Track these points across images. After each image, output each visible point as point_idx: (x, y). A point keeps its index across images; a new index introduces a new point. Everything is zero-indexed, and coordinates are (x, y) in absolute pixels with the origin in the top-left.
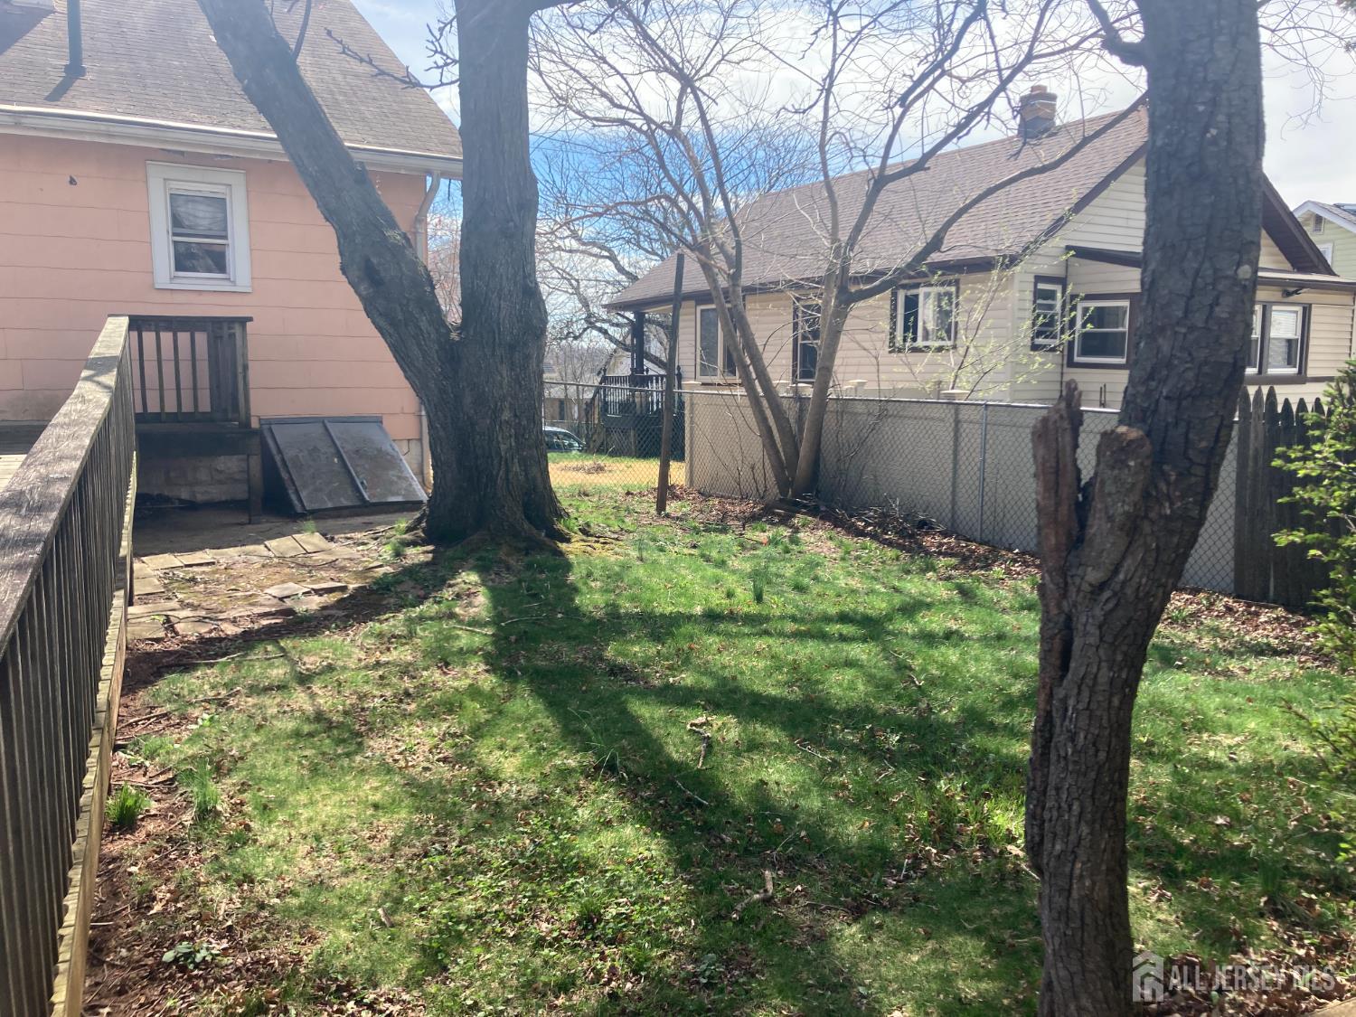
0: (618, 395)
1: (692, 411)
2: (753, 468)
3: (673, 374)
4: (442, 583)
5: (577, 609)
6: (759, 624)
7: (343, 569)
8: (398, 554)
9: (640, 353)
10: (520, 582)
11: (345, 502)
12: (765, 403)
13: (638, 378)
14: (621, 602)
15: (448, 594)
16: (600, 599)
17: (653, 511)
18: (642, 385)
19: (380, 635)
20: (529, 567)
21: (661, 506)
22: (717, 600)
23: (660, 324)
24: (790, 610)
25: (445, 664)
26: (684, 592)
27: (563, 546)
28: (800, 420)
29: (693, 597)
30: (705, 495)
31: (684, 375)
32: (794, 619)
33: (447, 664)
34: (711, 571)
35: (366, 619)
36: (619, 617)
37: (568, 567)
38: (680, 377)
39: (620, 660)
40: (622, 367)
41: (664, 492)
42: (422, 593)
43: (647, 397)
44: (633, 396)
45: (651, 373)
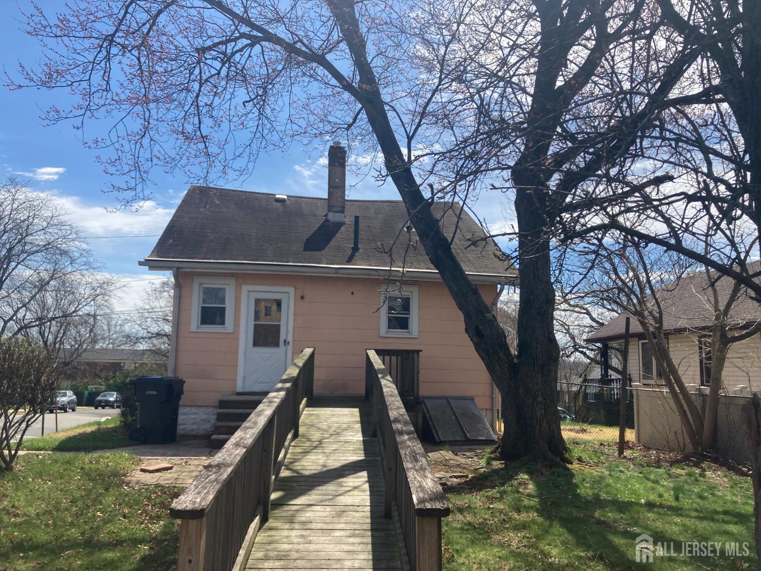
0: (593, 389)
1: (638, 399)
2: (676, 433)
3: (626, 379)
4: (511, 478)
5: (578, 494)
6: (677, 511)
7: (464, 468)
8: (488, 463)
9: (606, 366)
10: (549, 480)
11: (458, 438)
12: (681, 397)
13: (605, 380)
14: (602, 494)
15: (515, 483)
16: (590, 492)
17: (616, 454)
18: (608, 385)
19: (487, 497)
20: (553, 474)
21: (621, 452)
22: (652, 497)
23: (617, 350)
24: (695, 506)
25: (518, 511)
26: (634, 492)
27: (569, 466)
28: (703, 408)
29: (639, 495)
30: (648, 448)
31: (633, 379)
32: (696, 510)
33: (519, 511)
34: (650, 484)
35: (480, 490)
36: (600, 500)
37: (572, 475)
38: (630, 380)
39: (602, 519)
40: (594, 373)
41: (623, 445)
42: (502, 481)
43: (611, 391)
44: (603, 390)
45: (613, 377)
